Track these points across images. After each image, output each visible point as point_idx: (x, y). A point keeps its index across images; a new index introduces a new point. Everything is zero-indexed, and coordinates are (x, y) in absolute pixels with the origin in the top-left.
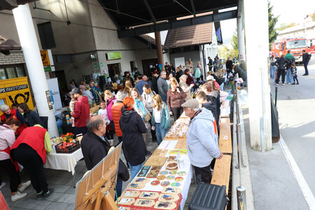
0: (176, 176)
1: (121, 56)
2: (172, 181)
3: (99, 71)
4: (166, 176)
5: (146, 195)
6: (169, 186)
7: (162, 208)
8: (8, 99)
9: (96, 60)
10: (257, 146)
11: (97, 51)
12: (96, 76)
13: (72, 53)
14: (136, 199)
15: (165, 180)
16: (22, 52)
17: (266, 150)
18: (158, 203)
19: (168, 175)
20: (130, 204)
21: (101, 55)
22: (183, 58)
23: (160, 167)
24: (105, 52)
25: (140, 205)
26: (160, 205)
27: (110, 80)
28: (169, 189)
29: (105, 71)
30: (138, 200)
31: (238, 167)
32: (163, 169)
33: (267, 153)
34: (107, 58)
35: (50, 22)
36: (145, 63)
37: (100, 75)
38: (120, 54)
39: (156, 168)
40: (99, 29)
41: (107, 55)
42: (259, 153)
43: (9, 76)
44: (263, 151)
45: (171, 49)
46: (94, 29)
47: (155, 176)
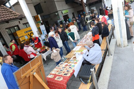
0: (75, 62)
1: (68, 11)
2: (73, 64)
3: (60, 19)
4: (71, 62)
5: (61, 70)
6: (71, 67)
7: (65, 76)
8: (28, 35)
9: (58, 15)
10: (120, 45)
11: (58, 11)
12: (59, 21)
13: (49, 14)
14: (57, 71)
15: (70, 64)
16: (26, 18)
17: (124, 47)
18: (64, 73)
19: (72, 61)
20: (55, 74)
21: (60, 13)
22: (95, 7)
23: (70, 58)
24: (61, 11)
25: (58, 74)
26: (65, 74)
27: (64, 22)
28: (70, 68)
29: (62, 19)
30: (58, 72)
31: (109, 55)
32: (71, 59)
33: (125, 48)
34: (62, 13)
35: (40, 3)
36: (79, 12)
37: (60, 21)
38: (67, 11)
39: (69, 59)
40: (57, 2)
41: (62, 12)
42: (121, 48)
43: (28, 27)
44: (123, 47)
45: (89, 4)
46: (55, 2)
47: (67, 62)
